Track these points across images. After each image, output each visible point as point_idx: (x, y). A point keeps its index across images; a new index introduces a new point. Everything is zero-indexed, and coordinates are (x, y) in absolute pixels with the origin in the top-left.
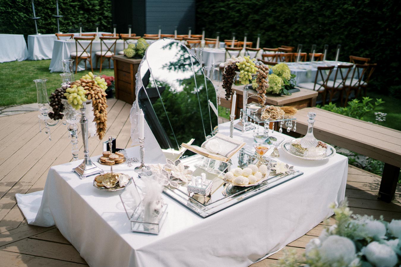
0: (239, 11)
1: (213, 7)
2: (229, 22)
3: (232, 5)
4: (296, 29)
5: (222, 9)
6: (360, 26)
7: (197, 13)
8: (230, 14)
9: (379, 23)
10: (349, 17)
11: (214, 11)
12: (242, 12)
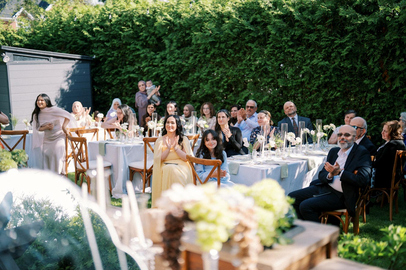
11: (120, 80)
12: (162, 79)
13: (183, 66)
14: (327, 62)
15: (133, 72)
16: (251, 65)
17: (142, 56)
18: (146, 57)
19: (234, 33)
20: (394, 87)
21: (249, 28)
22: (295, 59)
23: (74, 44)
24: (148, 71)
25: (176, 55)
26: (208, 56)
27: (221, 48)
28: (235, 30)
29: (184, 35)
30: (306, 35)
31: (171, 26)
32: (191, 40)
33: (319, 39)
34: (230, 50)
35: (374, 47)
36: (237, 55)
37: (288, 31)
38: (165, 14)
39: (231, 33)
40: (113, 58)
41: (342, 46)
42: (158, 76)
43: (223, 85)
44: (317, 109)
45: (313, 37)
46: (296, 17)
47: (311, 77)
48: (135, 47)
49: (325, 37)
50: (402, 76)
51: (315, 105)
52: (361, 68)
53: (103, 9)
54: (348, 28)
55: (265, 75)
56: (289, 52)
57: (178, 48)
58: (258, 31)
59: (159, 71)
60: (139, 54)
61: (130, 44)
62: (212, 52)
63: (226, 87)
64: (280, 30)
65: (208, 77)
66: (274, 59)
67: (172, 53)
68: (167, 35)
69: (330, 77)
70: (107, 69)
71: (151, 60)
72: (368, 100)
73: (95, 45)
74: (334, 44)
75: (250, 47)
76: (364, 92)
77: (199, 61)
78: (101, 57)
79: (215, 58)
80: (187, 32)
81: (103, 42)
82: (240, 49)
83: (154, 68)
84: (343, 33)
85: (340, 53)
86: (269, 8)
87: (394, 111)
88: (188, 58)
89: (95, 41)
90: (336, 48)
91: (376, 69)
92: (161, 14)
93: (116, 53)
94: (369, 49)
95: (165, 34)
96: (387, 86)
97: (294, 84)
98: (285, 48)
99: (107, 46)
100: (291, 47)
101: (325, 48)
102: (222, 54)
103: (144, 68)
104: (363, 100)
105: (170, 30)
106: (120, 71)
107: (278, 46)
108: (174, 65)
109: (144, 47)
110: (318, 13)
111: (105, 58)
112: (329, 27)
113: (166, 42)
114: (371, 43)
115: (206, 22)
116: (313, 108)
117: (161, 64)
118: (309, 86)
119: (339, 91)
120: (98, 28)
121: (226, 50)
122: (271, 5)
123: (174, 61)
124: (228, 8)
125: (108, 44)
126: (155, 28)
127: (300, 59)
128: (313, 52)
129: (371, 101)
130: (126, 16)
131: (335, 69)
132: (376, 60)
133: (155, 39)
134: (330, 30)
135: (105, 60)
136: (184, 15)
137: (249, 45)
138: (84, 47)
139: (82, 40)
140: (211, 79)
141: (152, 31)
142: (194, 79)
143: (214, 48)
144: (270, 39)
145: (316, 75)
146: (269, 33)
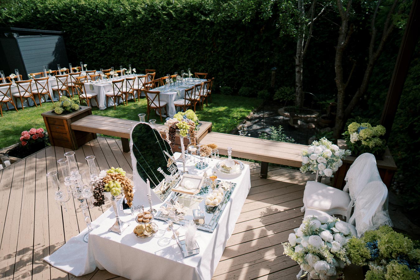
2: (97, 53)
7: (66, 46)
9: (207, 48)
10: (187, 45)
11: (82, 44)
12: (106, 44)
14: (189, 39)
15: (89, 41)
16: (153, 39)
17: (93, 32)
18: (95, 33)
19: (143, 22)
20: (218, 51)
21: (150, 19)
22: (174, 36)
23: (49, 23)
24: (98, 40)
25: (112, 32)
26: (130, 33)
27: (137, 29)
28: (143, 20)
29: (115, 21)
30: (179, 24)
31: (107, 16)
32: (120, 24)
33: (185, 26)
34: (142, 30)
37: (170, 22)
38: (104, 8)
39: (142, 22)
40: (76, 32)
41: (196, 31)
43: (139, 48)
45: (182, 26)
46: (173, 16)
48: (88, 27)
49: (187, 26)
50: (221, 45)
51: (184, 58)
52: (204, 42)
53: (64, 3)
54: (198, 22)
56: (171, 32)
57: (113, 28)
58: (155, 21)
59: (104, 41)
60: (91, 31)
61: (84, 25)
62: (132, 31)
63: (141, 49)
64: (166, 21)
65: (131, 44)
66: (164, 36)
67: (110, 31)
68: (105, 21)
69: (191, 45)
70: (73, 38)
71: (99, 34)
72: (208, 56)
73: (64, 24)
74: (192, 29)
75: (152, 30)
76: (206, 52)
77: (125, 35)
78: (68, 31)
79: (134, 34)
80: (117, 19)
81: (68, 23)
82: (146, 30)
83: (101, 39)
84: (196, 24)
85: (195, 34)
86: (160, 9)
87: (219, 61)
88: (119, 34)
89: (63, 22)
90: (193, 32)
91: (211, 42)
93: (77, 30)
94: (208, 32)
96: (216, 50)
97: (174, 48)
98: (169, 31)
99: (71, 25)
100: (172, 30)
101: (188, 31)
102: (137, 32)
103: (95, 38)
104: (206, 56)
105: (107, 18)
106: (80, 40)
107: (165, 29)
108: (112, 38)
109: (93, 26)
110: (184, 14)
113: (106, 24)
114: (208, 30)
115: (127, 15)
116: (183, 60)
117: (105, 37)
118: (181, 50)
119: (195, 52)
120: (63, 15)
121: (139, 30)
123: (112, 35)
124: (139, 8)
126: (98, 16)
127: (176, 36)
128: (182, 33)
130: (79, 8)
131: (193, 41)
132: (210, 38)
133: (99, 22)
134: (189, 22)
135: (71, 33)
136: (114, 10)
137: (151, 28)
139: (54, 20)
140: (133, 45)
141: (97, 18)
142: (123, 45)
143: (133, 29)
144: (161, 26)
145: (184, 44)
146: (161, 23)
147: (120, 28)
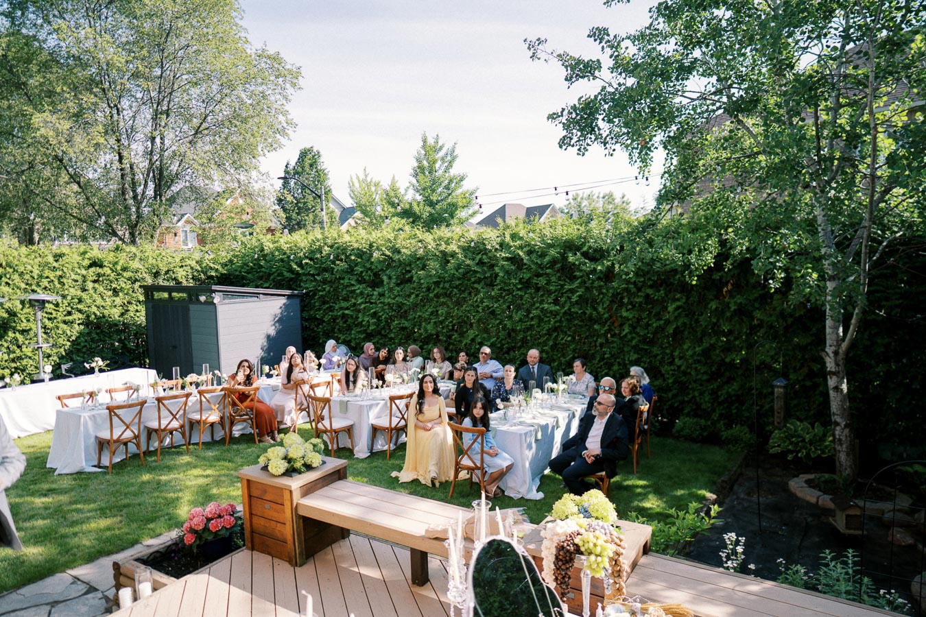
0: (375, 315)
1: (331, 309)
2: (360, 332)
3: (363, 306)
4: (473, 340)
5: (346, 312)
6: (568, 333)
7: (302, 318)
8: (360, 320)
9: (596, 327)
10: (553, 321)
11: (332, 316)
12: (381, 317)
13: (404, 304)
14: (558, 307)
15: (347, 309)
16: (478, 306)
17: (358, 291)
18: (362, 293)
19: (459, 273)
20: (624, 333)
21: (476, 268)
22: (524, 302)
23: (278, 275)
24: (365, 308)
25: (396, 292)
26: (431, 295)
27: (446, 288)
28: (461, 271)
29: (404, 271)
30: (536, 278)
31: (389, 262)
32: (412, 277)
33: (549, 283)
34: (455, 290)
35: (602, 293)
36: (463, 295)
37: (516, 274)
38: (384, 249)
39: (456, 273)
40: (324, 293)
41: (572, 291)
42: (375, 313)
43: (448, 326)
44: (547, 353)
45: (542, 281)
46: (525, 261)
47: (540, 319)
48: (350, 283)
49: (553, 282)
50: (630, 322)
52: (591, 314)
53: (313, 240)
54: (578, 274)
55: (492, 317)
56: (517, 294)
57: (398, 285)
58: (486, 273)
59: (377, 309)
60: (355, 290)
61: (343, 279)
62: (435, 292)
64: (508, 272)
65: (431, 317)
66: (502, 301)
67: (391, 290)
68: (384, 271)
69: (560, 321)
70: (317, 304)
71: (368, 296)
72: (598, 344)
73: (304, 278)
74: (564, 289)
75: (477, 289)
76: (594, 336)
77: (421, 299)
78: (311, 291)
79: (438, 298)
80: (408, 269)
81: (313, 275)
82: (465, 289)
83: (371, 306)
84: (573, 278)
85: (569, 298)
86: (496, 249)
87: (624, 355)
88: (409, 296)
89: (304, 274)
90: (565, 293)
91: (606, 316)
92: (378, 249)
93: (328, 289)
94: (599, 295)
95: (382, 269)
96: (617, 332)
97: (524, 327)
98: (513, 291)
100: (519, 289)
101: (554, 292)
102: (446, 294)
103: (360, 304)
104: (593, 344)
105: (389, 266)
106: (331, 307)
107: (506, 288)
108: (393, 304)
109: (359, 282)
110: (547, 259)
111: (315, 292)
112: (558, 271)
113: (385, 278)
114: (600, 290)
115: (428, 260)
117: (379, 301)
118: (538, 330)
119: (569, 336)
120: (307, 261)
121: (451, 290)
122: (498, 247)
123: (394, 299)
124: (453, 247)
125: (318, 278)
126: (372, 263)
127: (529, 302)
128: (542, 296)
129: (601, 345)
130: (338, 248)
131: (565, 313)
132: (605, 306)
133: (372, 274)
134: (559, 274)
135: (315, 294)
136: (403, 251)
137: (476, 285)
138: (291, 279)
139: (288, 272)
140: (435, 319)
141: (368, 265)
142: (415, 318)
143: (438, 287)
144: (498, 281)
145: (546, 319)
146: (497, 275)
147: (412, 286)
